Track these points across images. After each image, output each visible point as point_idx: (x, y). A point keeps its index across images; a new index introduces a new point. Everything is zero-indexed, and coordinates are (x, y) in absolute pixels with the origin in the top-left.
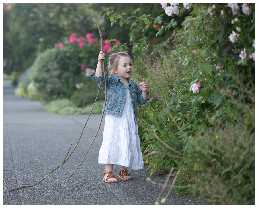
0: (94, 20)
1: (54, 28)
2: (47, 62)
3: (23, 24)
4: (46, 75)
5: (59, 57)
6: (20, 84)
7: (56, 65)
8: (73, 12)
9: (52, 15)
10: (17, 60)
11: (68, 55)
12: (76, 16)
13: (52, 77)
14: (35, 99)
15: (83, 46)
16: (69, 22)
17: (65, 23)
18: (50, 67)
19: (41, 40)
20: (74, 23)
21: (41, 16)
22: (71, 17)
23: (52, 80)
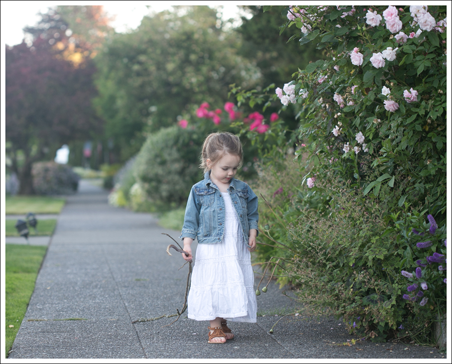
0: (243, 73)
1: (175, 90)
2: (162, 149)
3: (121, 83)
4: (160, 171)
5: (181, 141)
6: (118, 186)
7: (175, 154)
8: (207, 61)
9: (170, 66)
10: (111, 144)
11: (195, 137)
12: (213, 69)
13: (169, 173)
14: (141, 209)
15: (219, 123)
16: (201, 78)
17: (194, 80)
18: (166, 156)
19: (153, 109)
20: (208, 79)
21: (152, 68)
22: (204, 69)
23: (170, 178)
